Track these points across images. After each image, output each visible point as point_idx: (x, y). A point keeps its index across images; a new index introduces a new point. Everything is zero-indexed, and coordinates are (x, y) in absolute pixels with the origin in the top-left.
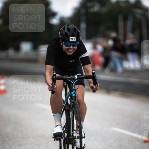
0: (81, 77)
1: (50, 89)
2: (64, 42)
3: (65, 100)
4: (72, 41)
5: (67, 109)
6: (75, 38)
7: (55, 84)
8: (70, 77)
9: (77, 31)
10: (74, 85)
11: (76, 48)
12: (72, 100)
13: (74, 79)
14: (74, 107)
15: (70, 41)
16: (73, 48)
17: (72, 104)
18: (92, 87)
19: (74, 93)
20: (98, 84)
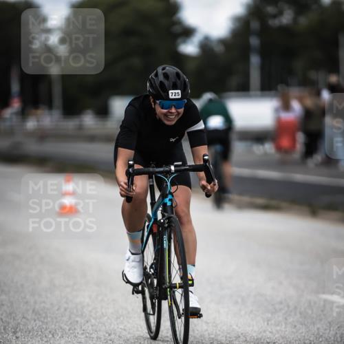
0: (183, 168)
1: (123, 193)
2: (158, 102)
3: (151, 214)
5: (155, 230)
6: (180, 91)
7: (132, 184)
8: (161, 169)
10: (169, 184)
12: (167, 212)
13: (169, 172)
14: (169, 226)
15: (171, 97)
17: (167, 221)
18: (204, 188)
19: (170, 200)
20: (216, 181)
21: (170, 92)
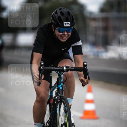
2: (57, 28)
4: (66, 26)
6: (69, 23)
9: (71, 16)
10: (62, 77)
11: (70, 33)
12: (59, 93)
13: (63, 70)
15: (64, 26)
16: (68, 34)
17: (59, 98)
18: (82, 81)
19: (62, 86)
21: (64, 23)
